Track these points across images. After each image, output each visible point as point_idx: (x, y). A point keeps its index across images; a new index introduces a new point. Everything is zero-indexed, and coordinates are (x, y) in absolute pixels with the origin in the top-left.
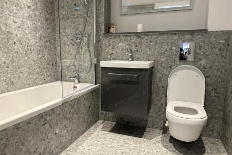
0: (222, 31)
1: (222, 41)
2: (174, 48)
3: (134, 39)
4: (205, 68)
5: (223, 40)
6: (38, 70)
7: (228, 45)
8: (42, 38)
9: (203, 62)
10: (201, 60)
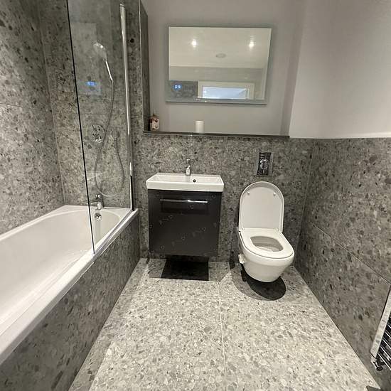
0: (305, 139)
1: (304, 152)
2: (247, 159)
3: (192, 142)
4: (283, 184)
5: (305, 150)
6: (27, 194)
7: (311, 157)
8: (30, 136)
9: (281, 177)
10: (279, 174)
